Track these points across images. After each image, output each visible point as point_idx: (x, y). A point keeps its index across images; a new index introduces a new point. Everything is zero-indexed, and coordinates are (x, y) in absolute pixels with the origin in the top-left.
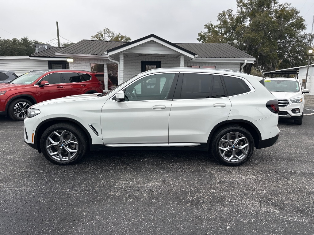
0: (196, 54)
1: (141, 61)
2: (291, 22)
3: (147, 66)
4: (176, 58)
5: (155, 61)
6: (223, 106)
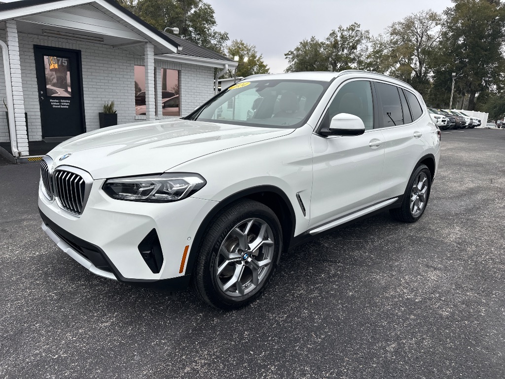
0: (180, 46)
1: (34, 45)
2: (192, 11)
3: (46, 58)
4: (112, 47)
5: (68, 47)
6: (419, 137)
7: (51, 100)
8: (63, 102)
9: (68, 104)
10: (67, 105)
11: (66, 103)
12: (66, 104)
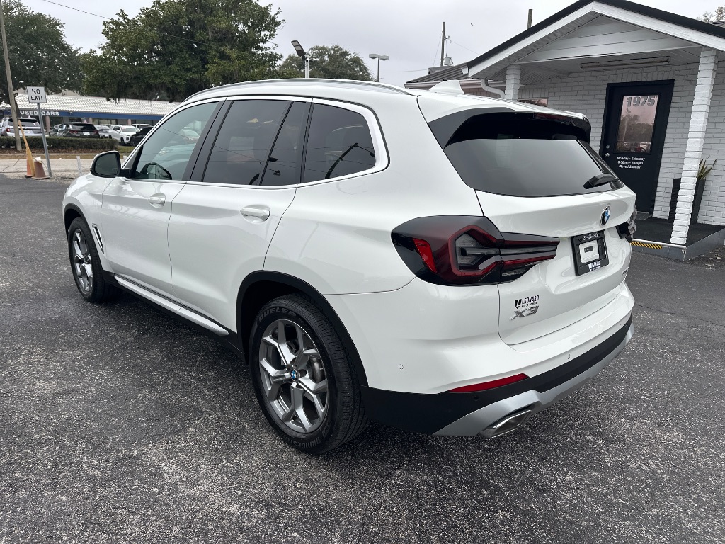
1: (608, 84)
5: (655, 79)
7: (619, 158)
8: (634, 161)
9: (640, 163)
10: (640, 165)
11: (639, 161)
12: (637, 163)
